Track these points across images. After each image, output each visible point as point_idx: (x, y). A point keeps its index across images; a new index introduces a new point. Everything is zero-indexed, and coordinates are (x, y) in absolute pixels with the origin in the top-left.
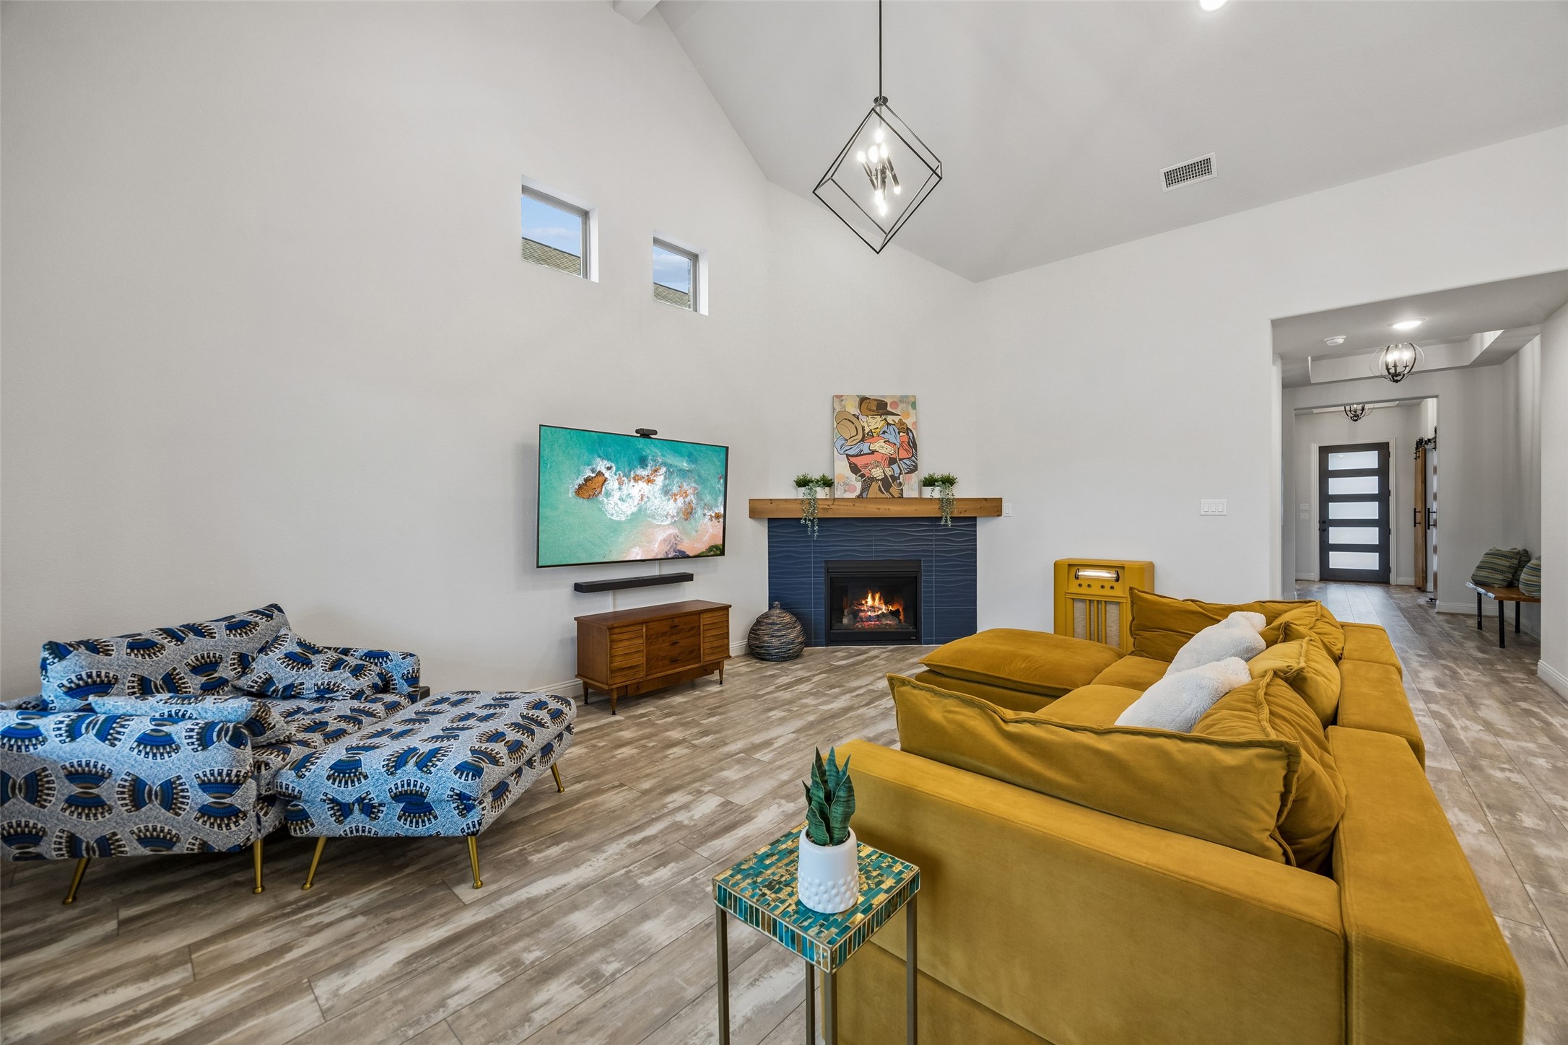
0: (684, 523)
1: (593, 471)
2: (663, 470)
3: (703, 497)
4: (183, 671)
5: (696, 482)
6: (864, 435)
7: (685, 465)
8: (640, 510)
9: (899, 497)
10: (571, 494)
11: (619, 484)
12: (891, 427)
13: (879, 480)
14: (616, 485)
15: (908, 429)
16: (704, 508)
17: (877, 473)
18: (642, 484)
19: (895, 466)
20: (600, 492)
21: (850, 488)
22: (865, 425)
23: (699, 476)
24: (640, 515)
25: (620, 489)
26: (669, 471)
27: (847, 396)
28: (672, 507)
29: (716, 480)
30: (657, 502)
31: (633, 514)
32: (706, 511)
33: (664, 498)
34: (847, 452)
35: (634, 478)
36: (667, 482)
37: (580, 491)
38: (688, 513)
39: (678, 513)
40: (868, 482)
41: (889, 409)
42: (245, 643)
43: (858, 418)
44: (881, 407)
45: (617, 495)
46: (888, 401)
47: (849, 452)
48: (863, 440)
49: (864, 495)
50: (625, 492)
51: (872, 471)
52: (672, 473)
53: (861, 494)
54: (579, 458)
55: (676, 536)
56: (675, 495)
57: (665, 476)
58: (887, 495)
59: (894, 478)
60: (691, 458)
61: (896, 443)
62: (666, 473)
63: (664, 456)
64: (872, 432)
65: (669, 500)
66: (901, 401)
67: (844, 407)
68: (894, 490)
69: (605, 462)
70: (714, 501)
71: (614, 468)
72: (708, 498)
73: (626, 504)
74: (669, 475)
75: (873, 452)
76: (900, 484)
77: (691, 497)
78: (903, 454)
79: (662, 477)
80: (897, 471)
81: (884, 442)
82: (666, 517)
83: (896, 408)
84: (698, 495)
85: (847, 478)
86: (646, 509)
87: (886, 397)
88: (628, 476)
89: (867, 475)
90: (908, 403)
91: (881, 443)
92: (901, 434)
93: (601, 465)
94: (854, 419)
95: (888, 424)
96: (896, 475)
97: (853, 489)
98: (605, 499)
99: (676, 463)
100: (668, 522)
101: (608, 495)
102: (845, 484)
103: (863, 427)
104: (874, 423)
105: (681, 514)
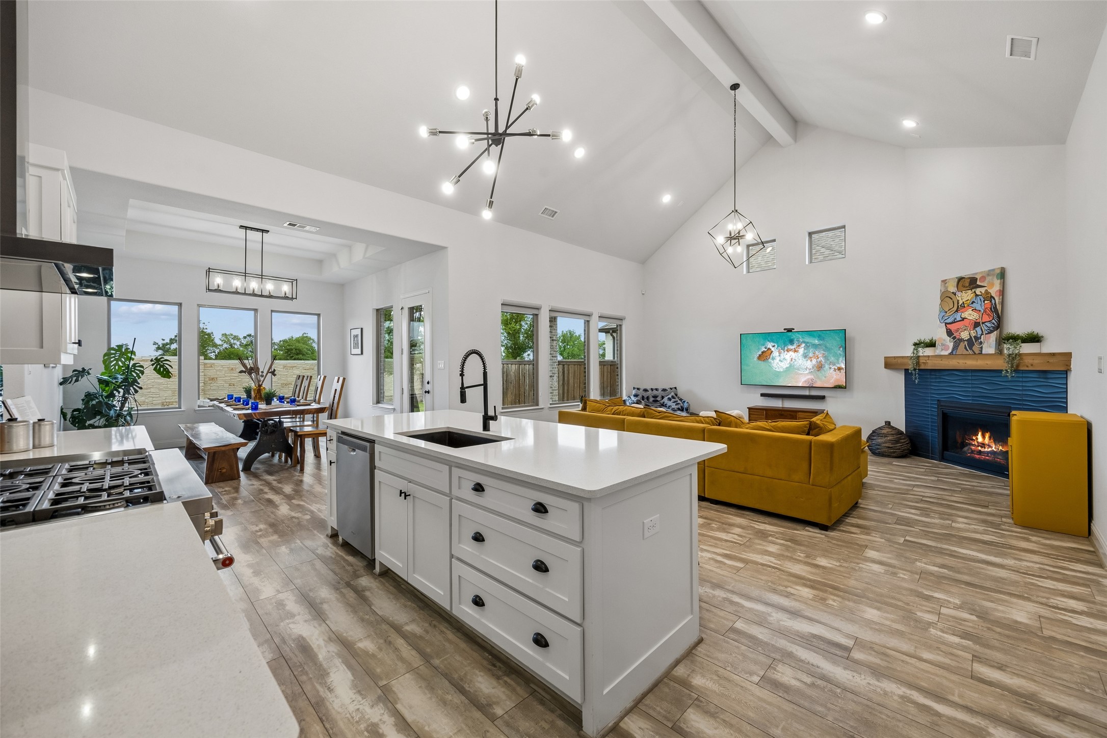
0: (818, 373)
1: (766, 348)
2: (803, 345)
3: (829, 358)
4: (651, 396)
5: (824, 350)
6: (958, 307)
7: (816, 341)
8: (790, 366)
9: (979, 354)
10: (755, 359)
11: (779, 353)
12: (978, 298)
13: (965, 340)
14: (778, 354)
15: (992, 297)
16: (830, 364)
17: (965, 335)
18: (791, 353)
19: (978, 329)
20: (769, 358)
21: (945, 347)
22: (959, 299)
23: (826, 347)
24: (791, 368)
25: (779, 356)
26: (807, 346)
27: (950, 279)
28: (809, 364)
29: (837, 348)
30: (800, 362)
31: (786, 368)
32: (831, 366)
33: (804, 360)
34: (945, 321)
35: (787, 350)
36: (806, 351)
37: (760, 357)
38: (820, 367)
39: (813, 367)
40: (958, 342)
41: (978, 283)
42: (663, 394)
43: (955, 295)
44: (971, 283)
45: (778, 359)
46: (978, 277)
47: (946, 321)
48: (957, 311)
49: (954, 353)
50: (782, 357)
51: (961, 334)
52: (808, 346)
53: (952, 352)
54: (759, 342)
55: (812, 380)
56: (811, 358)
57: (804, 348)
58: (970, 352)
59: (977, 338)
60: (820, 337)
61: (981, 309)
62: (805, 346)
63: (803, 338)
64: (964, 304)
65: (807, 360)
66: (988, 275)
67: (947, 288)
68: (976, 348)
69: (772, 343)
70: (836, 361)
71: (776, 346)
72: (832, 359)
73: (783, 363)
74: (807, 347)
75: (963, 319)
76: (981, 343)
77: (821, 359)
78: (986, 318)
79: (803, 349)
80: (980, 332)
81: (972, 310)
82: (806, 369)
83: (983, 281)
84: (826, 358)
85: (944, 340)
86: (794, 365)
87: (976, 274)
88: (784, 350)
89: (957, 337)
90: (993, 275)
91: (970, 311)
92: (986, 302)
93: (770, 345)
94: (952, 296)
95: (977, 295)
96: (979, 336)
97: (946, 348)
98: (772, 361)
99: (811, 341)
100: (807, 372)
101: (773, 359)
102: (943, 345)
103: (958, 301)
104: (966, 296)
105: (815, 368)
